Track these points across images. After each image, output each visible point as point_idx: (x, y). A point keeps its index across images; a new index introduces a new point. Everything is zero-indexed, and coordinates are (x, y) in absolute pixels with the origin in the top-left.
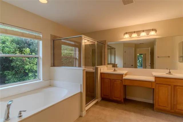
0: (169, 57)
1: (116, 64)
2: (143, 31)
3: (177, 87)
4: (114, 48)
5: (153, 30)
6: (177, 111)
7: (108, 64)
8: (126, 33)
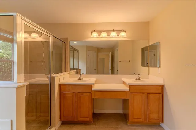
0: (130, 61)
1: (79, 69)
2: (114, 31)
3: (151, 95)
4: (78, 51)
5: (123, 31)
6: (150, 120)
7: (71, 70)
8: (95, 31)
